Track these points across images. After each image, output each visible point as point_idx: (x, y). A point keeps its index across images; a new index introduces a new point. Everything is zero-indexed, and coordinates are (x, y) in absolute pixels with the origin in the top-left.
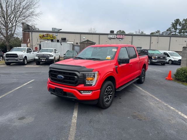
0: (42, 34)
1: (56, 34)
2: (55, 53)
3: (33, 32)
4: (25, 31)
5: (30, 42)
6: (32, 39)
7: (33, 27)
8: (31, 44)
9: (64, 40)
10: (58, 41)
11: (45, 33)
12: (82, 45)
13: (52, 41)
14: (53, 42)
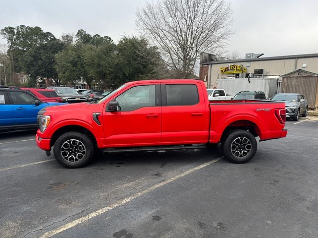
0: (225, 66)
1: (248, 64)
2: (214, 96)
3: (213, 65)
4: (203, 65)
5: (207, 81)
6: (210, 76)
7: (217, 57)
8: (208, 84)
9: (259, 73)
10: (247, 76)
11: (229, 64)
12: (285, 80)
13: (237, 76)
14: (239, 77)
